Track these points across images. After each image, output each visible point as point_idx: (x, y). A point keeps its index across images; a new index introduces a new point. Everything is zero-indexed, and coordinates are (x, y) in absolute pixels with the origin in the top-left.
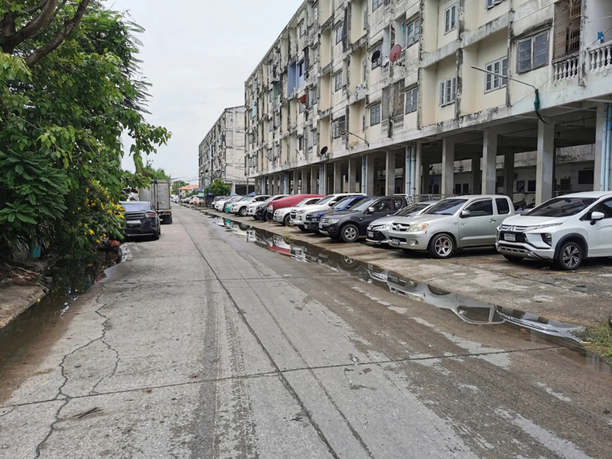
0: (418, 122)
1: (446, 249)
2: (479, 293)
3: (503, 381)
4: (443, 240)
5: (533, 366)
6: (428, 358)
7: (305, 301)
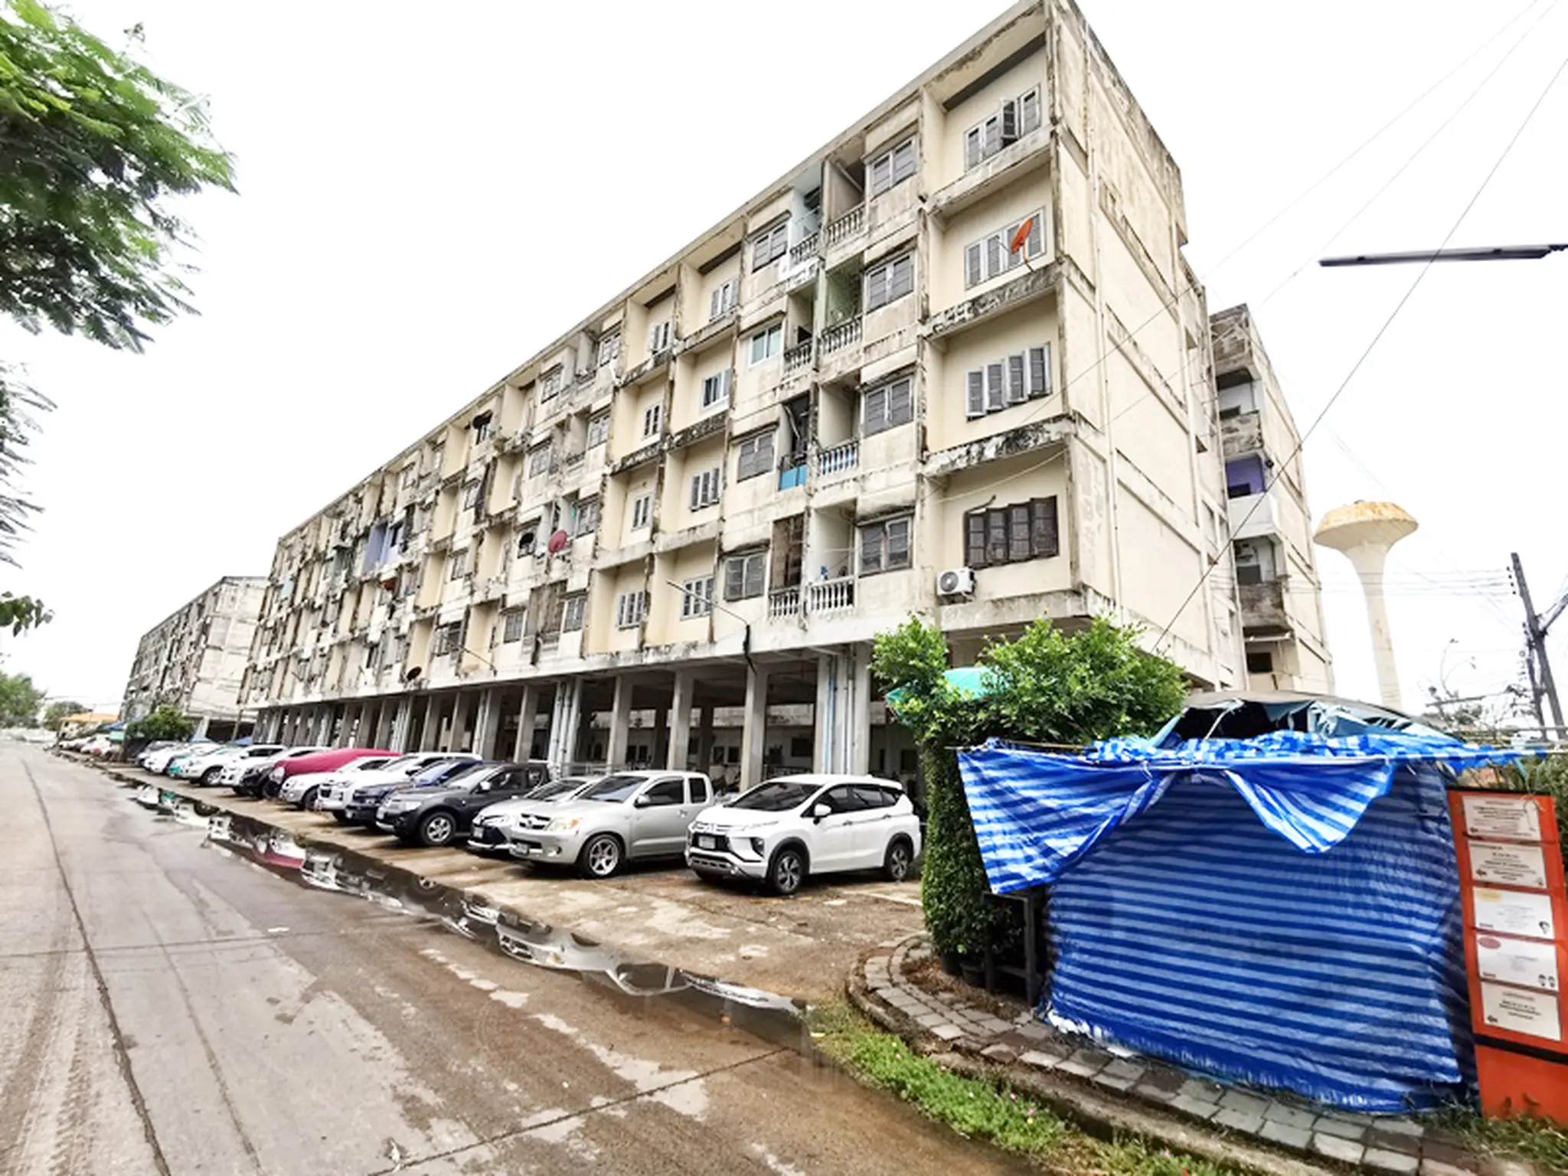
0: (582, 647)
1: (608, 863)
2: (658, 947)
3: (695, 1154)
4: (604, 846)
5: (745, 1103)
6: (559, 1120)
7: (306, 998)
